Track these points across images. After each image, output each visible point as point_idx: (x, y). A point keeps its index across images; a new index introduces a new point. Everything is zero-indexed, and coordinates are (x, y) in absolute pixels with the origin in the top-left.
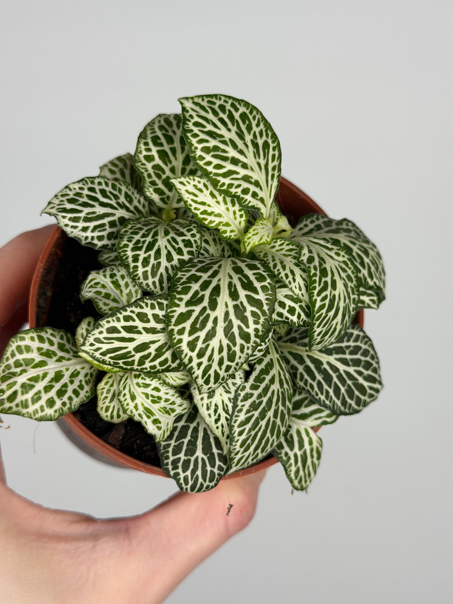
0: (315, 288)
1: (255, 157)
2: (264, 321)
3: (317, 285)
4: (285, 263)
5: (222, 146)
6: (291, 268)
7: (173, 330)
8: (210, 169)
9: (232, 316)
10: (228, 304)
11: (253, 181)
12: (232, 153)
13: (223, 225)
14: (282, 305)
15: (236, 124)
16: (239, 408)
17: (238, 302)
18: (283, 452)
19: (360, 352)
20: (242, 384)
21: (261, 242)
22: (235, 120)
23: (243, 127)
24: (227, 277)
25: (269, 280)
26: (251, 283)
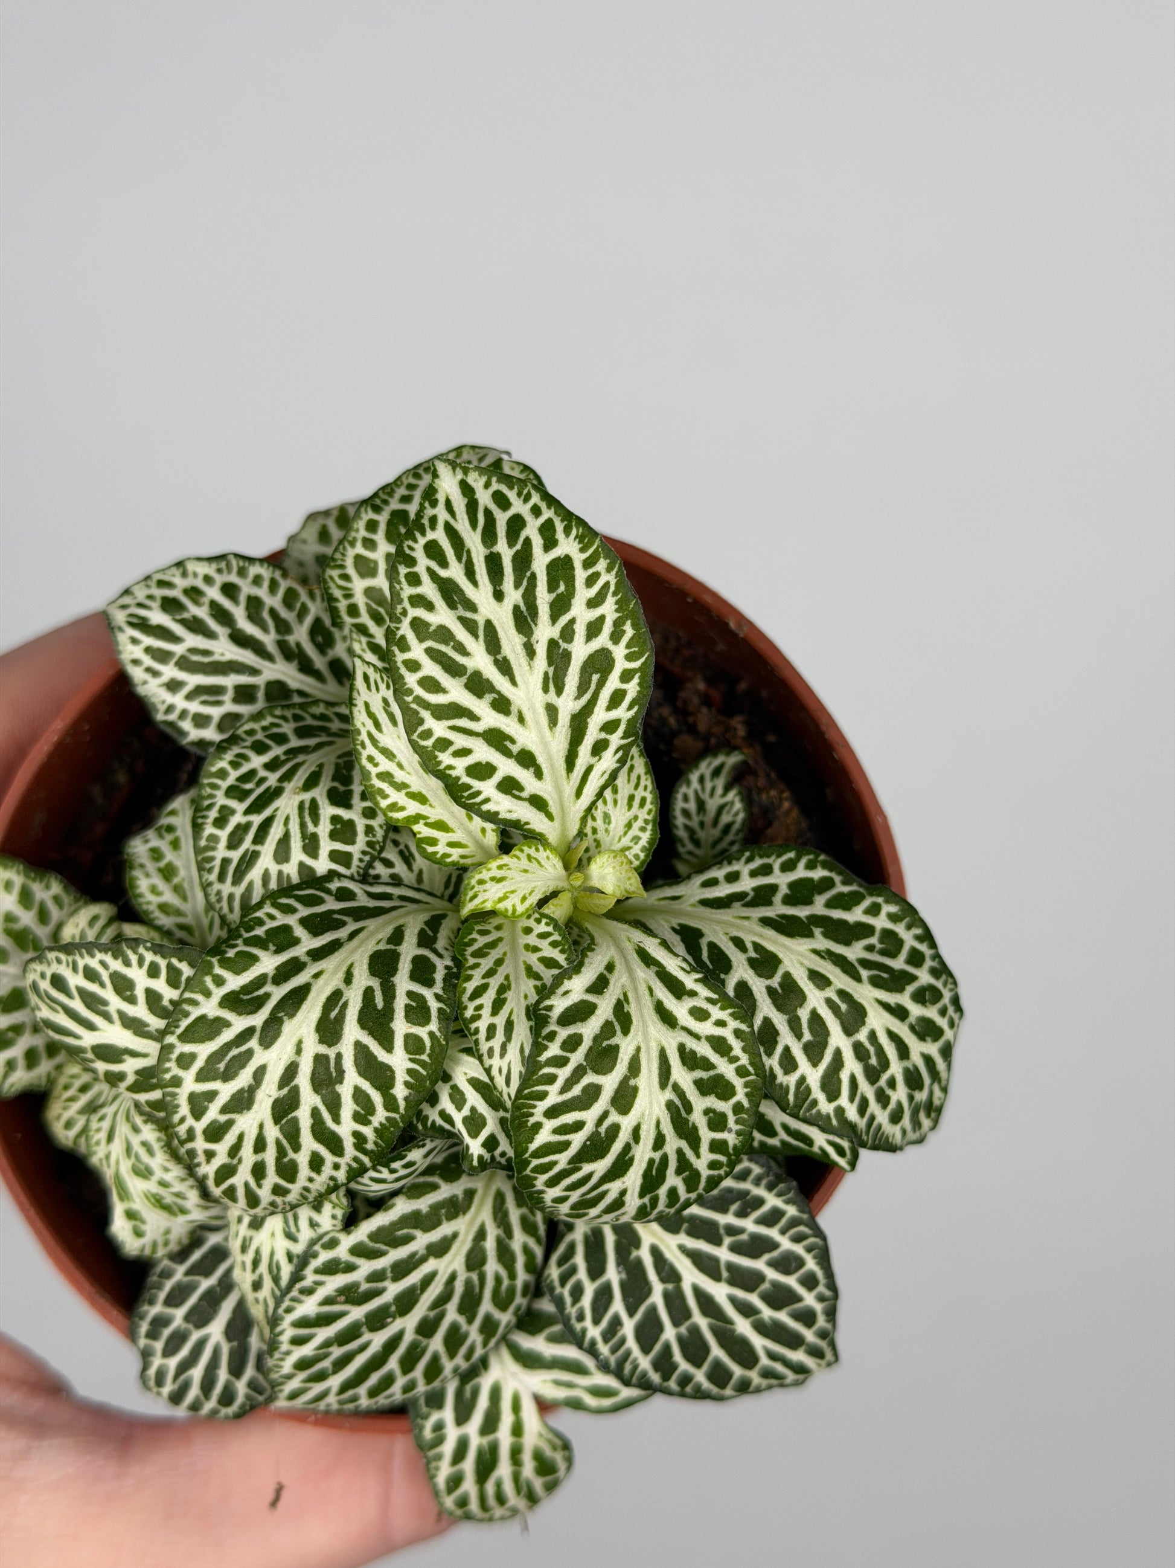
0: (543, 1096)
1: (546, 690)
2: (384, 1122)
3: (553, 1090)
4: (509, 995)
5: (461, 634)
6: (514, 1017)
7: (171, 1047)
8: (411, 680)
9: (303, 1080)
10: (303, 1046)
11: (515, 749)
12: (479, 660)
13: (426, 824)
14: (458, 1099)
15: (525, 583)
16: (308, 1282)
17: (332, 1053)
18: (435, 1417)
19: (766, 1257)
20: (333, 1230)
21: (501, 906)
22: (528, 574)
23: (544, 598)
24: (341, 975)
25: (434, 1026)
26: (388, 1013)
